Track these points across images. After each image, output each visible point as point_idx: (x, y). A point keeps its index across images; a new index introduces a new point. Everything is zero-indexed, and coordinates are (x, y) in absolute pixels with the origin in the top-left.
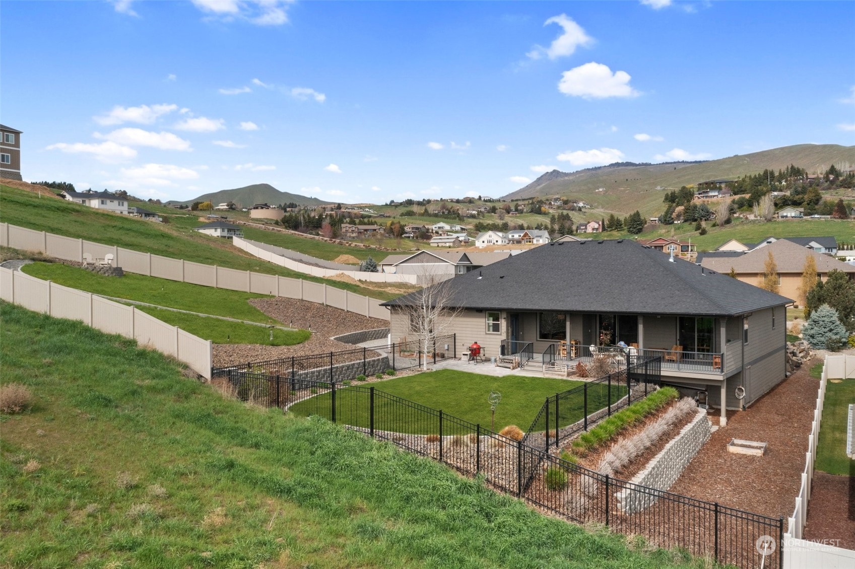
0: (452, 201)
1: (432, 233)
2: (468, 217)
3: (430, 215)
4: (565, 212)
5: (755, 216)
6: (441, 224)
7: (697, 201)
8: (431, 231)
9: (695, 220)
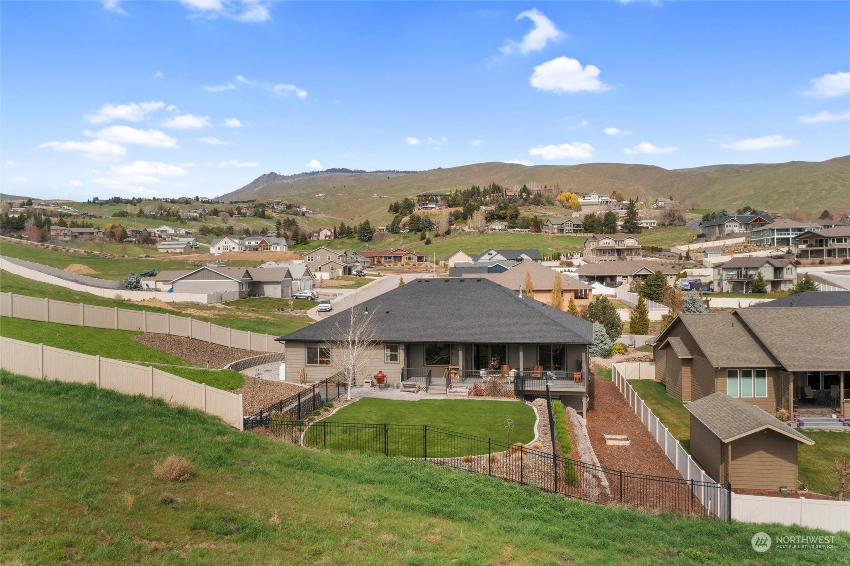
0: (166, 200)
1: (155, 237)
2: (190, 220)
3: (146, 217)
4: (291, 218)
5: (469, 228)
6: (165, 228)
7: (418, 212)
8: (153, 235)
9: (420, 231)
